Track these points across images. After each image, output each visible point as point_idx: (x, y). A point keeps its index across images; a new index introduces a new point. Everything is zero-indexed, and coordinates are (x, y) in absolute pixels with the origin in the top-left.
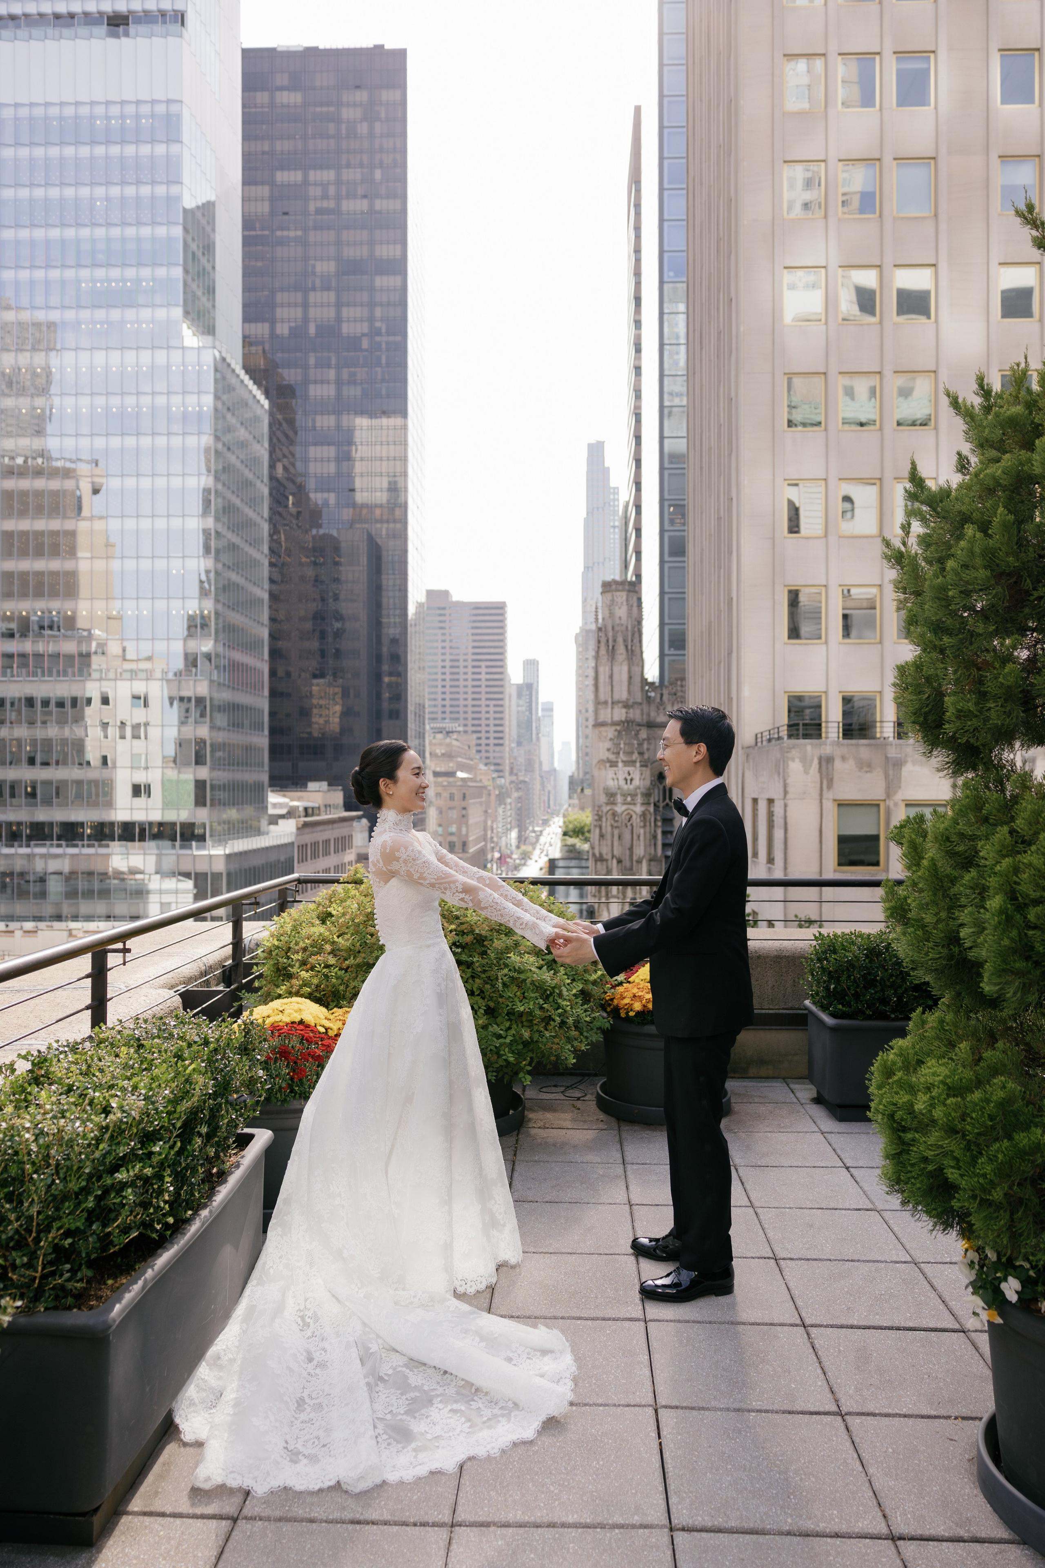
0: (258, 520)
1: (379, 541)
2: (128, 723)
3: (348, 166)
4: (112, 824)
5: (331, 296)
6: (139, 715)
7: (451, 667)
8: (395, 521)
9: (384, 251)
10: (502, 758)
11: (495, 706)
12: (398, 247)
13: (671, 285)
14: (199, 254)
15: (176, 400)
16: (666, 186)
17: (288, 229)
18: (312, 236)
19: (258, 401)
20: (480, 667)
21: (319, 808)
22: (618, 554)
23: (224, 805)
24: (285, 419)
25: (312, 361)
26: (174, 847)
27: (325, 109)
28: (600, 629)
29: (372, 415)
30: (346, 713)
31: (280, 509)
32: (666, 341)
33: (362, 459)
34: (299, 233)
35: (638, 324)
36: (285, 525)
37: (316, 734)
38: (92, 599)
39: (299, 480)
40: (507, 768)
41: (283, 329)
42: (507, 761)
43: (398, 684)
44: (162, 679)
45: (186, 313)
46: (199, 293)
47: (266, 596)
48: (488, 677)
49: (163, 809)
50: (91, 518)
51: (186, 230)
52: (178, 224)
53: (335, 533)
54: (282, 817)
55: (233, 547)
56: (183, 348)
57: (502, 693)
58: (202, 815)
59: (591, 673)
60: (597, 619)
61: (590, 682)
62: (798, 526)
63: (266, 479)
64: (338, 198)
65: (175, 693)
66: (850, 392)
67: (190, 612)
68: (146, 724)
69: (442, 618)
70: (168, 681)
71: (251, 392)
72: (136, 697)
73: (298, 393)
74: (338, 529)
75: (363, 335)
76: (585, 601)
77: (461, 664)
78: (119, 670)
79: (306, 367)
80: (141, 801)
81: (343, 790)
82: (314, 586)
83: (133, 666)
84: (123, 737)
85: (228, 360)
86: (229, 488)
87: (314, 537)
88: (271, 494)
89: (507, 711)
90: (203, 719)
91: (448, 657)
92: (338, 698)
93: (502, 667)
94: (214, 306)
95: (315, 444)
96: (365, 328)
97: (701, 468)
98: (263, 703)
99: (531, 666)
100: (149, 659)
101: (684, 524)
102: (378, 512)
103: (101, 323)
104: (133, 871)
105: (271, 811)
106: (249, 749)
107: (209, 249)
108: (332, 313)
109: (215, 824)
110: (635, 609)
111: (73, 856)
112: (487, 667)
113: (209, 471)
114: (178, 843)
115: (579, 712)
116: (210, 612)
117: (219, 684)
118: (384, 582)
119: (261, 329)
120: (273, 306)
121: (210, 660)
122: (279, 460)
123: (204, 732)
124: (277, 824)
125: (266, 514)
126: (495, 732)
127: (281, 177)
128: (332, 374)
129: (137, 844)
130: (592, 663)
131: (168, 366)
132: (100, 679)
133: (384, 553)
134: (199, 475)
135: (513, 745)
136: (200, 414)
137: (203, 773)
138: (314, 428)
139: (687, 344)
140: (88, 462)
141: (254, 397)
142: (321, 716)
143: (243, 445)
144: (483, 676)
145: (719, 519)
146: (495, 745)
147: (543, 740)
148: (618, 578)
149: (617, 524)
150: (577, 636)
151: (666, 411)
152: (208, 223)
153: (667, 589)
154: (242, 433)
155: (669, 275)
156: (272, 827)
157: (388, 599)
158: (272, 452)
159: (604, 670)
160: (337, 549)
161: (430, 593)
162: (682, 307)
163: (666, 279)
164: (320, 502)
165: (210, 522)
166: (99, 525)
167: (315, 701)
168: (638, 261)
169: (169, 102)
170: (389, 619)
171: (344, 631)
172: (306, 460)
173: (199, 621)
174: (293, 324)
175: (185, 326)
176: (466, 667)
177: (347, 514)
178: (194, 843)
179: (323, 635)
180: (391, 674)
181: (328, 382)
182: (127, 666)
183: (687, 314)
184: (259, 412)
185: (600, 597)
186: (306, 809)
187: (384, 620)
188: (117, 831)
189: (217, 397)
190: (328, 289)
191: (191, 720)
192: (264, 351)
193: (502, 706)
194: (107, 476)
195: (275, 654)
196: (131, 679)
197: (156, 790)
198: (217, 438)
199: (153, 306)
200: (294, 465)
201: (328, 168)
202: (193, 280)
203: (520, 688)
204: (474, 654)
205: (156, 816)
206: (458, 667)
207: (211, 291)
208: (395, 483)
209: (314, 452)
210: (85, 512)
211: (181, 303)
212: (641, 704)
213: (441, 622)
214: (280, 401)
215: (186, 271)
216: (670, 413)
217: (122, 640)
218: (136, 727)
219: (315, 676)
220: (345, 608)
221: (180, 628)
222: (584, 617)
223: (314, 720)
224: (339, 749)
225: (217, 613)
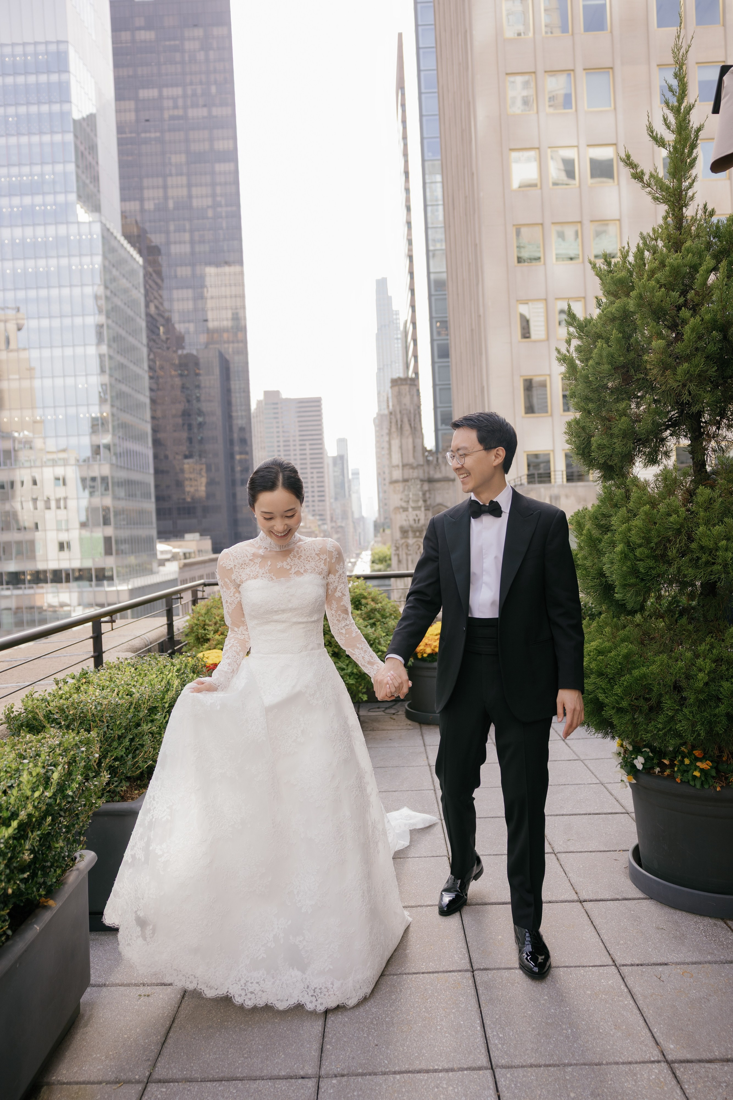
0: (139, 345)
1: (227, 357)
2: (52, 498)
3: (191, 84)
4: (45, 572)
5: (183, 180)
6: (61, 492)
7: (285, 446)
8: (238, 342)
9: (220, 145)
10: (324, 510)
11: (318, 473)
12: (231, 142)
13: (430, 163)
14: (86, 153)
15: (75, 260)
16: (423, 90)
17: (150, 132)
18: (168, 136)
19: (135, 259)
20: (305, 445)
21: (194, 552)
22: (401, 358)
23: (126, 553)
24: (155, 271)
25: (172, 228)
26: (91, 586)
27: (172, 43)
28: (391, 413)
29: (217, 264)
30: (210, 483)
31: (154, 337)
32: (428, 203)
33: (212, 298)
34: (158, 134)
35: (407, 190)
36: (159, 348)
37: (189, 500)
38: (21, 409)
39: (166, 315)
40: (328, 517)
41: (149, 205)
42: (328, 513)
43: (246, 461)
44: (76, 465)
45: (79, 197)
46: (88, 181)
47: (148, 401)
48: (312, 452)
49: (82, 559)
50: (18, 350)
51: (76, 136)
52: (69, 132)
53: (195, 352)
54: (168, 560)
55: (122, 366)
56: (78, 223)
57: (321, 463)
58: (110, 562)
59: (386, 445)
60: (388, 406)
61: (385, 452)
62: (529, 333)
63: (143, 316)
64: (185, 108)
65: (85, 474)
66: (561, 235)
67: (93, 415)
68: (65, 499)
69: (276, 411)
70: (79, 466)
71: (129, 252)
72: (57, 479)
73: (163, 251)
74: (197, 350)
75: (208, 207)
76: (379, 393)
77: (291, 443)
78: (44, 459)
79: (167, 232)
80: (65, 554)
81: (212, 539)
82: (182, 392)
83: (54, 456)
84: (48, 508)
85: (112, 230)
86: (117, 323)
87: (180, 357)
88: (147, 326)
89: (326, 476)
90: (107, 492)
91: (281, 439)
92: (204, 473)
93: (321, 444)
94: (99, 191)
95: (177, 288)
96: (209, 202)
97: (458, 294)
98: (150, 479)
99: (342, 442)
100: (64, 450)
101: (447, 335)
102: (225, 336)
103: (18, 207)
104: (62, 605)
105: (160, 556)
106: (141, 512)
107: (93, 148)
108: (184, 192)
109: (120, 569)
110: (415, 398)
111: (17, 596)
112: (311, 445)
113: (100, 311)
114: (94, 582)
115: (379, 474)
116: (108, 414)
117: (117, 466)
118: (233, 387)
119: (134, 206)
120: (141, 189)
121: (109, 449)
122: (151, 301)
123: (108, 501)
124: (164, 565)
125: (145, 340)
126: (319, 491)
127: (144, 94)
128: (187, 236)
129: (64, 585)
130: (386, 438)
131: (68, 237)
132: (31, 467)
133: (231, 366)
134: (94, 315)
135: (332, 500)
136: (93, 270)
137: (109, 531)
138: (176, 276)
139: (444, 205)
140: (12, 309)
141: (132, 256)
142: (191, 486)
143: (126, 291)
144: (308, 452)
145: (472, 330)
146: (319, 501)
147: (354, 496)
148: (402, 375)
149: (399, 336)
150: (374, 419)
151: (431, 254)
152: (92, 130)
153: (437, 382)
154: (124, 282)
155: (428, 155)
156: (161, 568)
157: (236, 399)
158: (146, 295)
159: (396, 443)
160: (197, 364)
161: (266, 393)
162: (439, 178)
163: (426, 158)
164: (183, 331)
165: (104, 349)
166: (23, 355)
167: (187, 475)
168: (405, 145)
169: (58, 42)
170: (237, 413)
171: (205, 423)
172: (171, 300)
173: (100, 422)
174: (156, 201)
175: (78, 207)
176: (295, 445)
177: (203, 338)
178: (105, 583)
179: (190, 427)
180: (241, 453)
181: (185, 242)
182: (50, 456)
183: (443, 182)
184: (135, 266)
185: (390, 391)
186: (185, 554)
187: (234, 414)
188: (49, 576)
189: (105, 257)
190: (181, 174)
191: (98, 493)
192: (136, 222)
193: (322, 472)
194: (28, 318)
195: (157, 443)
196: (53, 466)
197: (75, 546)
198: (106, 287)
199: (55, 193)
200: (162, 304)
201: (177, 85)
202: (83, 172)
203: (335, 459)
204: (301, 435)
205: (77, 564)
206: (289, 446)
207: (96, 179)
208: (237, 314)
209: (176, 294)
210: (12, 346)
211: (75, 189)
212: (422, 466)
213: (275, 413)
214: (150, 258)
215: (77, 166)
216: (434, 256)
217: (45, 438)
218: (58, 501)
219: (186, 457)
220: (205, 407)
221: (86, 427)
222: (379, 406)
223: (187, 489)
224: (206, 510)
225: (113, 415)
